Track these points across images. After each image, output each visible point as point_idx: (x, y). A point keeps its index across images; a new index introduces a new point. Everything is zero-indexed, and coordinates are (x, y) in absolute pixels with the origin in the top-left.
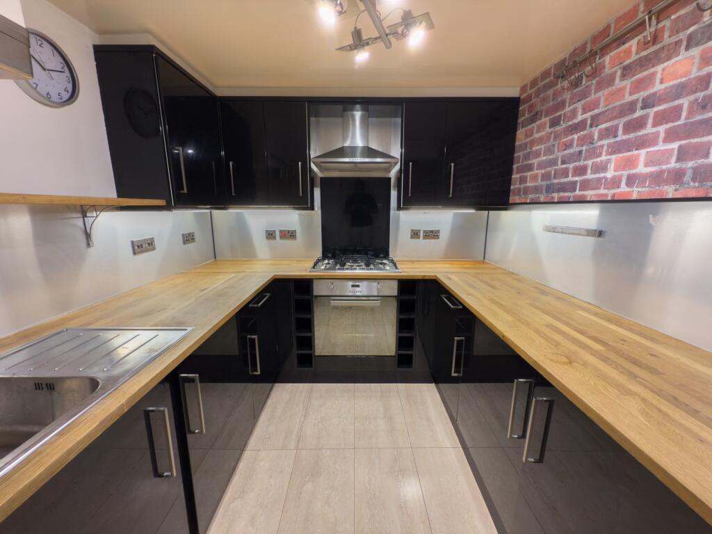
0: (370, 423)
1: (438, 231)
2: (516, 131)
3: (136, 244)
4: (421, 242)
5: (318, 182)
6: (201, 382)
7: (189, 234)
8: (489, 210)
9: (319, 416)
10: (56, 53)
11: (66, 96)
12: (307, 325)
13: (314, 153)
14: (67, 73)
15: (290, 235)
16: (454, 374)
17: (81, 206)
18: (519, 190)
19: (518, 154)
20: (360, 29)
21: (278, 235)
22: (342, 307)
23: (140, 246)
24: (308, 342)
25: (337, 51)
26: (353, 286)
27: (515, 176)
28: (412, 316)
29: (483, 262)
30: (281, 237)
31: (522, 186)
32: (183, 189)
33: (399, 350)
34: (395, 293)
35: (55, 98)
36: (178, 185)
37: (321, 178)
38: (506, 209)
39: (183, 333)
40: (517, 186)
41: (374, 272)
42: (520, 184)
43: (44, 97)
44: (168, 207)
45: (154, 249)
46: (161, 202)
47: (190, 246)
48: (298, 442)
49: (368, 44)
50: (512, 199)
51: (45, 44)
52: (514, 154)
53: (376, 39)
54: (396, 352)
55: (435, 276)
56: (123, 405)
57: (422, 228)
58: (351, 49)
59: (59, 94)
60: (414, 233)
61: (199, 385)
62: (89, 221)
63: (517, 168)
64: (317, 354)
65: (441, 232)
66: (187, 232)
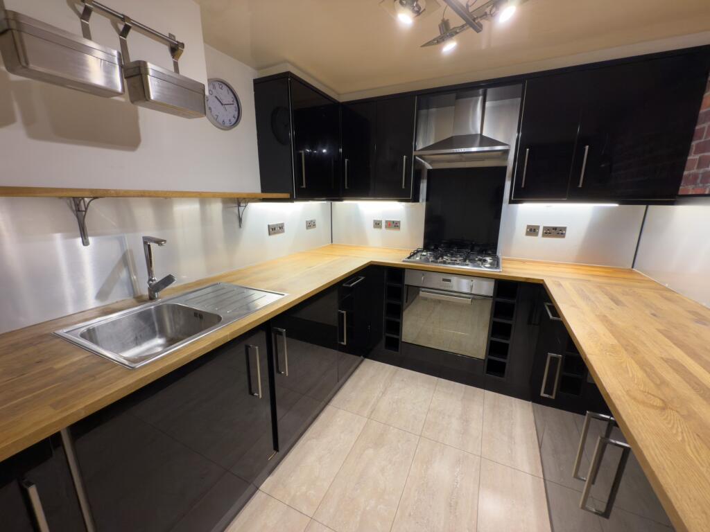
0: (443, 418)
1: (565, 229)
2: (703, 93)
3: (270, 227)
4: (539, 239)
5: (425, 174)
6: (287, 336)
7: (311, 221)
8: (648, 203)
9: (396, 397)
10: (230, 91)
11: (233, 120)
12: (396, 312)
13: (420, 146)
14: (236, 105)
15: (394, 225)
16: (542, 394)
17: (238, 198)
18: (695, 177)
19: (702, 126)
20: (448, 20)
21: (384, 224)
22: (432, 299)
23: (274, 229)
24: (396, 327)
25: (424, 48)
26: (444, 280)
27: (693, 157)
28: (509, 322)
29: (631, 272)
30: (386, 227)
31: (701, 171)
32: (302, 185)
33: (489, 355)
34: (491, 294)
35: (227, 124)
36: (299, 182)
37: (429, 171)
38: (672, 203)
39: (281, 297)
40: (694, 171)
41: (469, 268)
42: (699, 167)
43: (220, 124)
44: (291, 200)
45: (283, 232)
46: (287, 196)
47: (311, 230)
48: (372, 412)
49: (457, 33)
50: (685, 188)
51: (224, 87)
52: (695, 125)
53: (463, 26)
54: (486, 356)
55: (543, 280)
56: (227, 336)
57: (542, 224)
58: (438, 42)
59: (230, 120)
60: (531, 230)
61: (285, 337)
62: (241, 209)
63: (697, 145)
64: (403, 340)
65: (567, 229)
66: (309, 219)
